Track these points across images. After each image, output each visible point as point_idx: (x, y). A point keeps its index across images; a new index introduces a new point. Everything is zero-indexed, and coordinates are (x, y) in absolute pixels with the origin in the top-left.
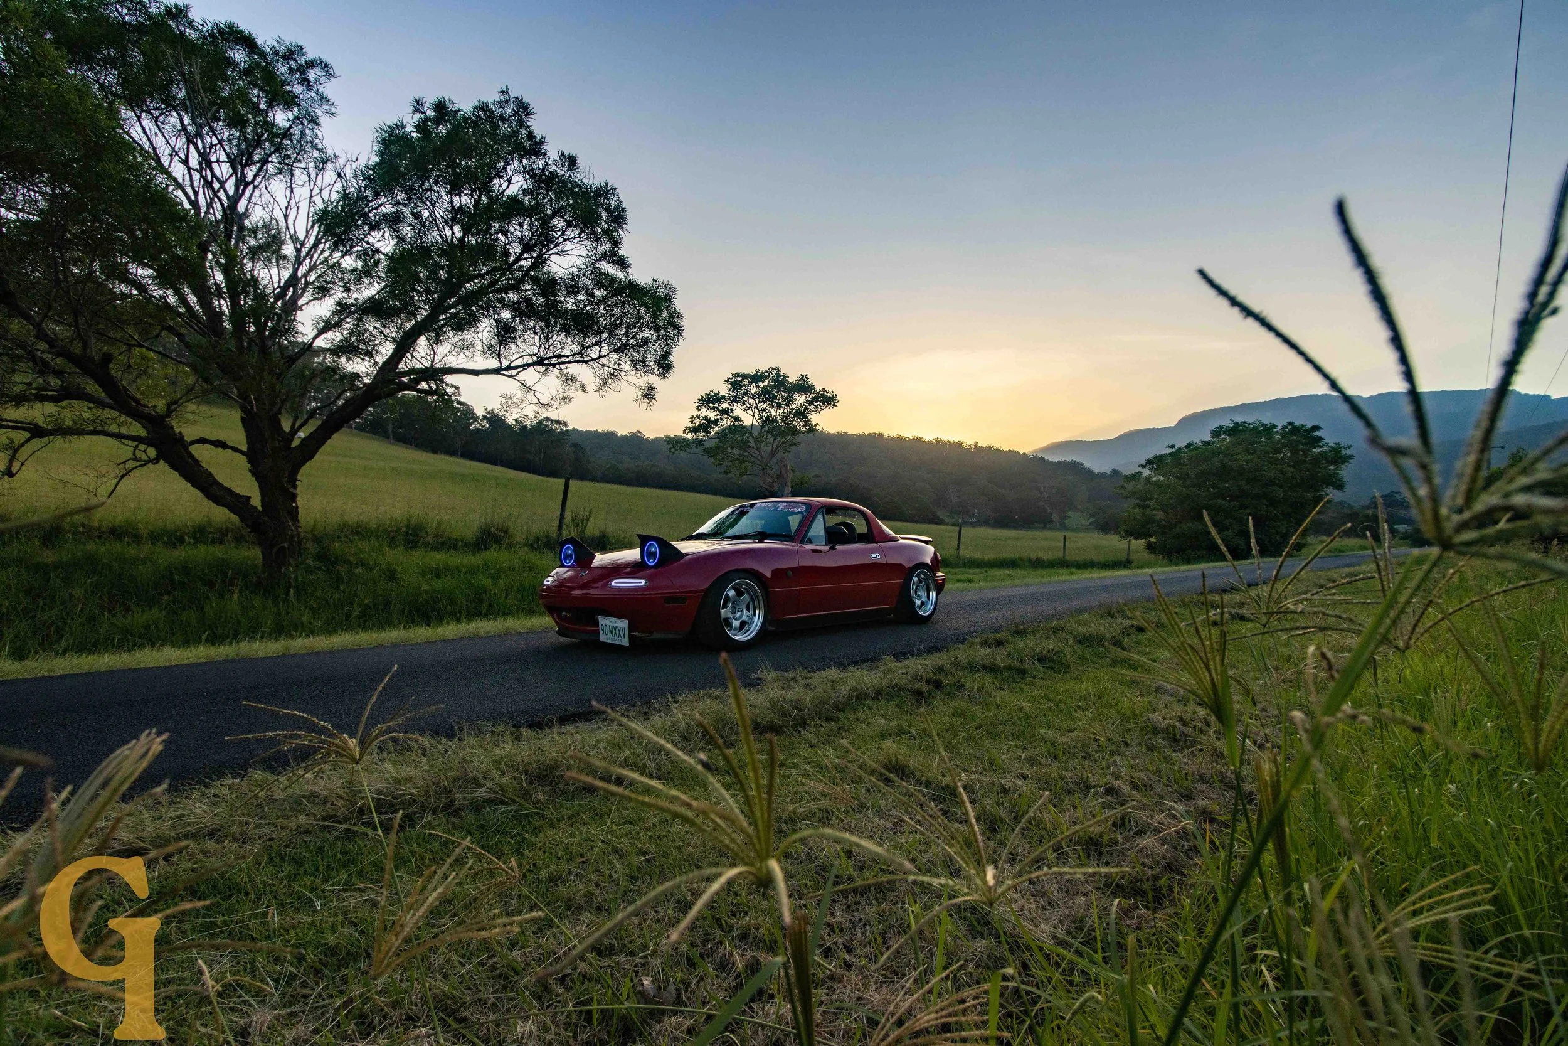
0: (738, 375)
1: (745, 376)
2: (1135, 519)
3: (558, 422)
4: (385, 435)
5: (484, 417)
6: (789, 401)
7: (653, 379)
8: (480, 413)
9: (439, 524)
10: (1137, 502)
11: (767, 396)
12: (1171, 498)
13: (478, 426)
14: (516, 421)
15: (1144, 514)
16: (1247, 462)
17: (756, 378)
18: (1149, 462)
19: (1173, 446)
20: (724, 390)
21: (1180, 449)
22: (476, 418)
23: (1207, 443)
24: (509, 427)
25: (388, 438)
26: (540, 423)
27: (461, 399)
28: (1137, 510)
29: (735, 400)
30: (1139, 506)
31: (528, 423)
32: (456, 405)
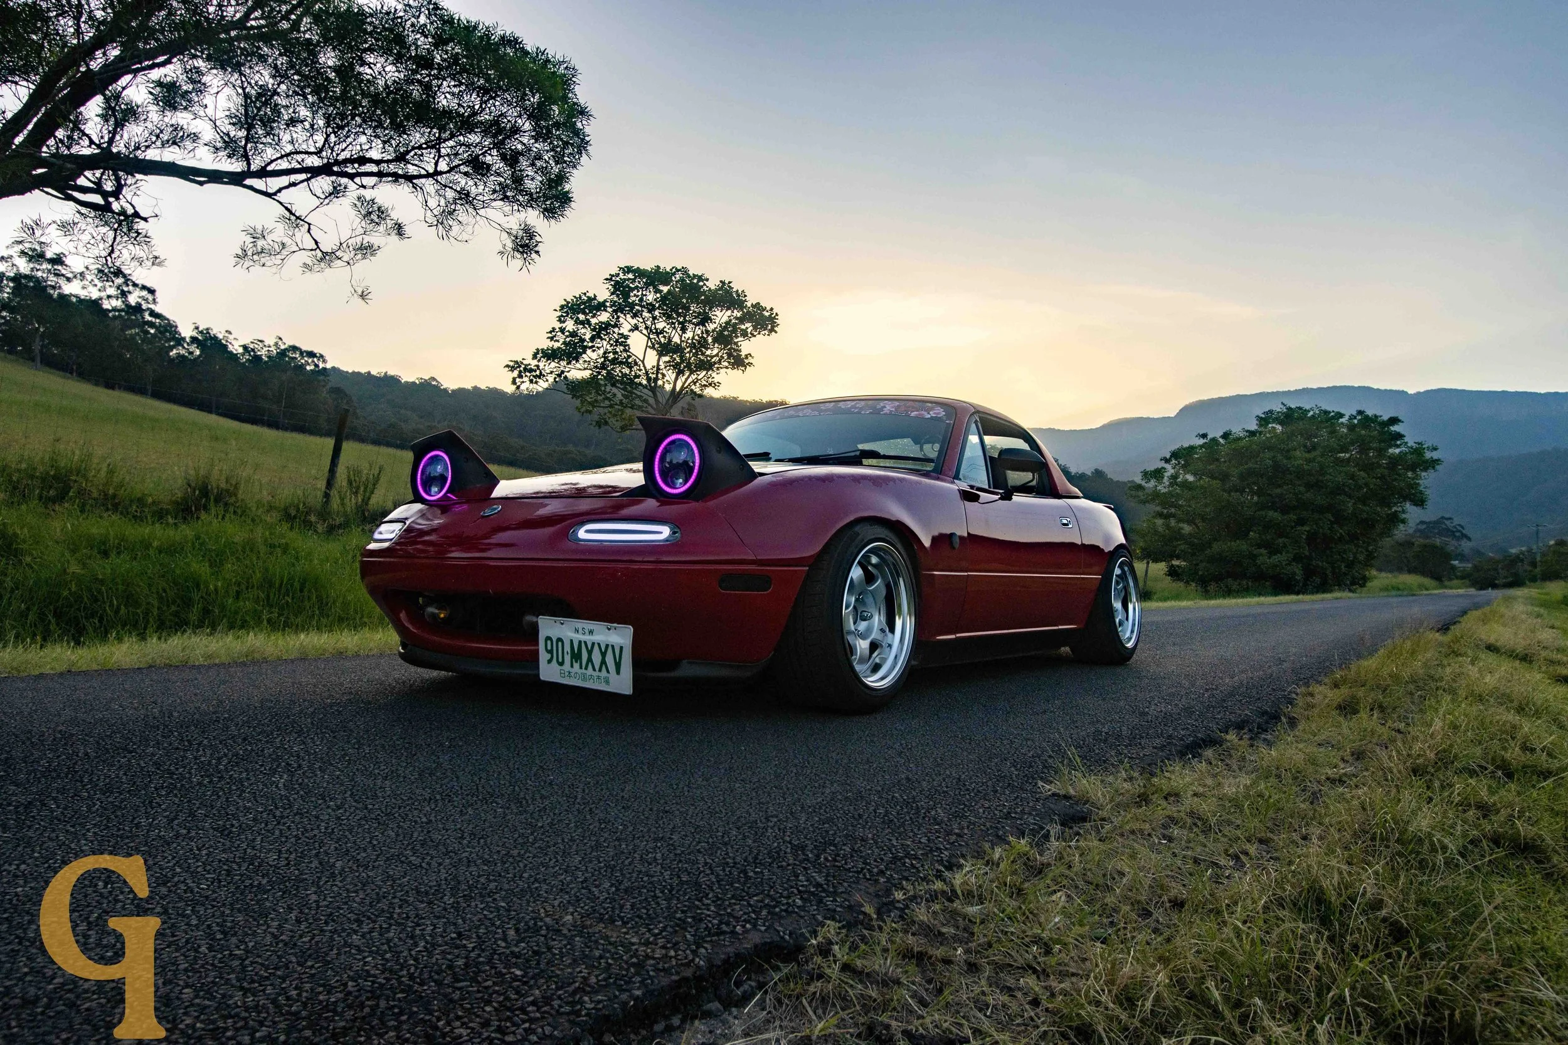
0: (628, 270)
1: (639, 273)
2: (1156, 532)
3: (311, 354)
4: (28, 357)
5: (194, 340)
6: (705, 319)
7: (533, 217)
8: (186, 331)
9: (111, 472)
10: (1158, 509)
11: (672, 307)
12: (1206, 505)
13: (182, 352)
14: (245, 347)
15: (1168, 527)
16: (1309, 461)
17: (655, 278)
18: (1175, 455)
19: (1204, 436)
20: (603, 293)
21: (1214, 440)
22: (180, 341)
23: (1252, 433)
24: (234, 357)
25: (33, 360)
26: (283, 353)
27: (158, 309)
28: (1159, 522)
29: (619, 309)
30: (1160, 515)
31: (263, 353)
32: (148, 318)
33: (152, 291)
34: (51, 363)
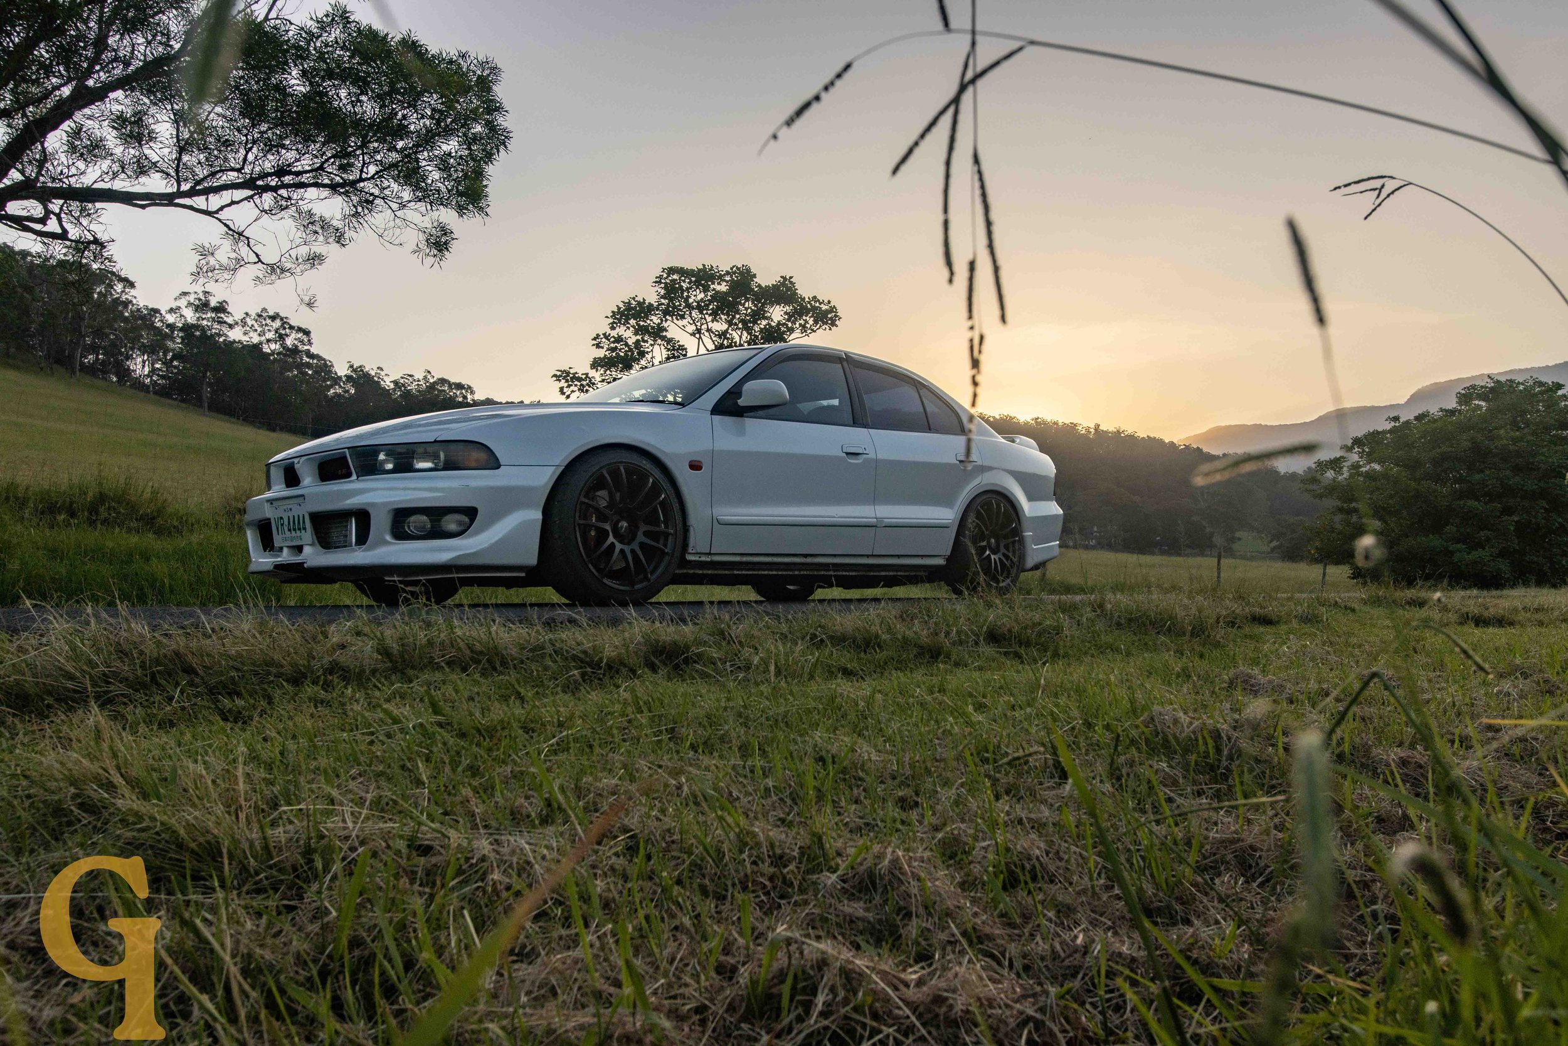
0: (671, 271)
1: (682, 272)
2: (1332, 530)
3: (460, 386)
5: (349, 378)
7: (447, 216)
8: (341, 370)
10: (1339, 504)
11: (724, 305)
12: (1391, 497)
13: (339, 391)
14: (396, 383)
15: (1348, 524)
16: (1515, 440)
17: (704, 277)
18: (1357, 442)
19: (1396, 419)
20: (652, 295)
21: (1408, 422)
22: (337, 380)
23: (1452, 412)
24: (386, 393)
26: (432, 387)
27: (314, 350)
28: (1339, 517)
29: (666, 313)
30: (1341, 510)
31: (413, 387)
32: (306, 359)
33: (307, 333)
34: (219, 408)
